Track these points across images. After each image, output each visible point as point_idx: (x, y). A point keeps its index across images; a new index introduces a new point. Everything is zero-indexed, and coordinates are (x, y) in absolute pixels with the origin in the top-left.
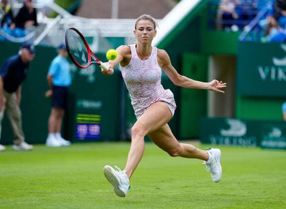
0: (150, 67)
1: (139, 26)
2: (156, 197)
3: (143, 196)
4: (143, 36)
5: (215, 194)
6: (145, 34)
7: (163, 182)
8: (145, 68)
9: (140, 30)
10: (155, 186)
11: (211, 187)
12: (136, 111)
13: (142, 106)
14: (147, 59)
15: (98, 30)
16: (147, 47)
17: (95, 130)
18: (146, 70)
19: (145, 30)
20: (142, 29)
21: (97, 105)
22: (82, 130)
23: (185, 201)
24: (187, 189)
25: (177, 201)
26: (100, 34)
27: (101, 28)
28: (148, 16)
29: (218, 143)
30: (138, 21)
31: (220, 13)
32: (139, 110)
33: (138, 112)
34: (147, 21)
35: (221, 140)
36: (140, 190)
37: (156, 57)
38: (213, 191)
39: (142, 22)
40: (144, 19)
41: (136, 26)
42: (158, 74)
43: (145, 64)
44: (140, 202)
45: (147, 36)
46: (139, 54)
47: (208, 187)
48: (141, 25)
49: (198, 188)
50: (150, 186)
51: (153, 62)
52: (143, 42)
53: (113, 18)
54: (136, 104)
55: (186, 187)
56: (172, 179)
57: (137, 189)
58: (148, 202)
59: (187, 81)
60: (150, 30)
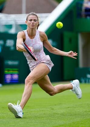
0: (36, 42)
1: (29, 19)
2: (52, 114)
3: (45, 114)
4: (32, 24)
5: (85, 111)
6: (33, 23)
7: (55, 105)
8: (33, 44)
9: (30, 21)
10: (51, 108)
11: (83, 107)
12: (30, 67)
13: (33, 64)
14: (34, 38)
15: (15, 21)
16: (34, 31)
17: (16, 77)
18: (34, 45)
19: (33, 21)
20: (31, 20)
21: (16, 63)
22: (8, 77)
23: (69, 116)
24: (69, 109)
25: (64, 116)
26: (16, 23)
27: (17, 19)
28: (34, 13)
29: (85, 82)
30: (29, 16)
31: (83, 8)
32: (31, 66)
33: (31, 67)
34: (34, 16)
35: (87, 80)
36: (43, 110)
37: (39, 36)
38: (84, 109)
39: (31, 16)
40: (32, 15)
41: (27, 18)
42: (41, 46)
43: (33, 41)
44: (43, 117)
45: (34, 24)
46: (29, 35)
47: (81, 107)
48: (30, 18)
49: (75, 108)
50: (48, 108)
51: (37, 39)
52: (31, 27)
53: (23, 14)
54: (30, 63)
55: (69, 107)
56: (60, 104)
57: (41, 110)
58: (47, 117)
59: (56, 50)
60: (35, 21)
